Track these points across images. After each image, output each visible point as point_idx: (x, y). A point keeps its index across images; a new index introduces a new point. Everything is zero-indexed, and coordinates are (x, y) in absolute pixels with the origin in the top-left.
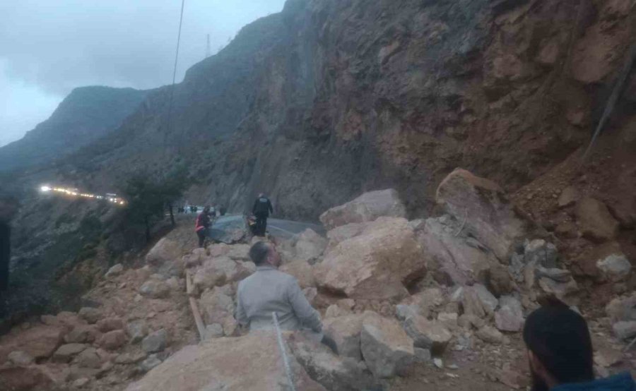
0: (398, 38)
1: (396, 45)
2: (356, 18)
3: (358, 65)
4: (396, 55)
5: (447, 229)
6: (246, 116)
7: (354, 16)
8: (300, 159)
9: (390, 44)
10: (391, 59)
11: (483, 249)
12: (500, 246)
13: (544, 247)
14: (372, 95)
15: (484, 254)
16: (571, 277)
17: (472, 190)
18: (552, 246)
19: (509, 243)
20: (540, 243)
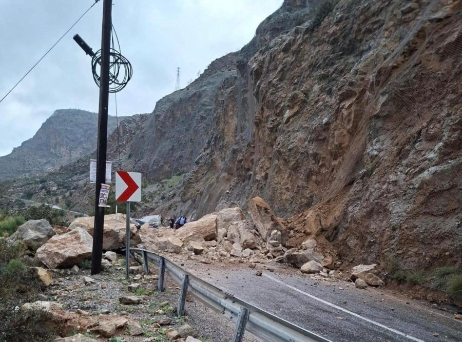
0: (298, 104)
1: (296, 109)
2: (277, 81)
3: (273, 121)
4: (295, 117)
6: (204, 151)
7: (276, 79)
8: (230, 192)
9: (293, 108)
10: (291, 120)
11: (257, 234)
12: (264, 233)
13: (276, 233)
14: (274, 147)
15: (257, 237)
16: (281, 245)
17: (256, 207)
18: (279, 233)
19: (266, 232)
20: (275, 231)
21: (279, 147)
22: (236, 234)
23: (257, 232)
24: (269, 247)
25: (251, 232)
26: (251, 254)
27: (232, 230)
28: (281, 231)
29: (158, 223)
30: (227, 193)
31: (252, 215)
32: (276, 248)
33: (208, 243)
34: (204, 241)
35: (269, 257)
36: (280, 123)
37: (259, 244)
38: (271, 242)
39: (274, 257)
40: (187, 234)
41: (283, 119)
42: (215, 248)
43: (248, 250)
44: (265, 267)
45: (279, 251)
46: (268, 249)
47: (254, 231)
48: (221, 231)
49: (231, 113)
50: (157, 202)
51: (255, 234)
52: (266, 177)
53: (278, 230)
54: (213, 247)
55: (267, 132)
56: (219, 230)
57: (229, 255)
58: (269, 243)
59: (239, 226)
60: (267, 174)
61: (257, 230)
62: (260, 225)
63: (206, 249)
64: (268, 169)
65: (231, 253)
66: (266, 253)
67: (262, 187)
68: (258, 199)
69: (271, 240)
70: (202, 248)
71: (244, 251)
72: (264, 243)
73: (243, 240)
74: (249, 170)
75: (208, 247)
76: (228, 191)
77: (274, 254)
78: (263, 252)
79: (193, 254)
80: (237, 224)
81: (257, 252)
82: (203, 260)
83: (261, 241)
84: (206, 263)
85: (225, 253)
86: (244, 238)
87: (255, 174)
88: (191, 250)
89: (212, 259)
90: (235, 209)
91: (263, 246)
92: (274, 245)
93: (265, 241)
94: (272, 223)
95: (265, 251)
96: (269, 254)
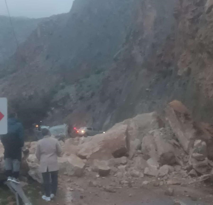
3: (193, 11)
5: (162, 134)
11: (177, 146)
12: (186, 144)
13: (200, 144)
14: (196, 39)
15: (177, 148)
16: (206, 158)
17: (173, 112)
18: (204, 143)
19: (188, 142)
20: (199, 141)
21: (201, 39)
22: (151, 145)
23: (177, 143)
24: (192, 163)
25: (170, 143)
26: (170, 172)
27: (147, 142)
28: (206, 141)
29: (64, 134)
30: (147, 91)
31: (170, 122)
32: (200, 163)
33: (117, 160)
34: (113, 159)
35: (192, 176)
36: (201, 13)
37: (181, 157)
38: (194, 155)
39: (199, 174)
40: (93, 149)
41: (204, 8)
42: (125, 166)
43: (166, 167)
44: (185, 192)
45: (204, 166)
46: (190, 164)
47: (173, 141)
48: (134, 143)
49: (149, 6)
50: (75, 103)
51: (174, 145)
52: (189, 72)
53: (203, 140)
54: (124, 164)
55: (188, 23)
56: (132, 142)
57: (142, 175)
58: (192, 157)
59: (155, 135)
60: (189, 70)
61: (177, 140)
62: (180, 134)
63: (113, 168)
64: (190, 63)
65: (145, 172)
66: (189, 169)
67: (184, 84)
68: (176, 103)
69: (194, 152)
70: (108, 168)
71: (161, 168)
72: (186, 156)
73: (160, 153)
74: (169, 65)
75: (116, 165)
76: (147, 89)
77: (198, 170)
78: (185, 168)
79: (98, 176)
80: (152, 134)
81: (178, 168)
82: (108, 187)
83: (183, 154)
84: (110, 191)
85: (137, 173)
86: (161, 150)
87: (177, 69)
88: (96, 170)
89: (120, 183)
90: (151, 114)
91: (185, 160)
92: (198, 159)
93: (187, 153)
94: (194, 131)
95: (187, 166)
96: (192, 172)
